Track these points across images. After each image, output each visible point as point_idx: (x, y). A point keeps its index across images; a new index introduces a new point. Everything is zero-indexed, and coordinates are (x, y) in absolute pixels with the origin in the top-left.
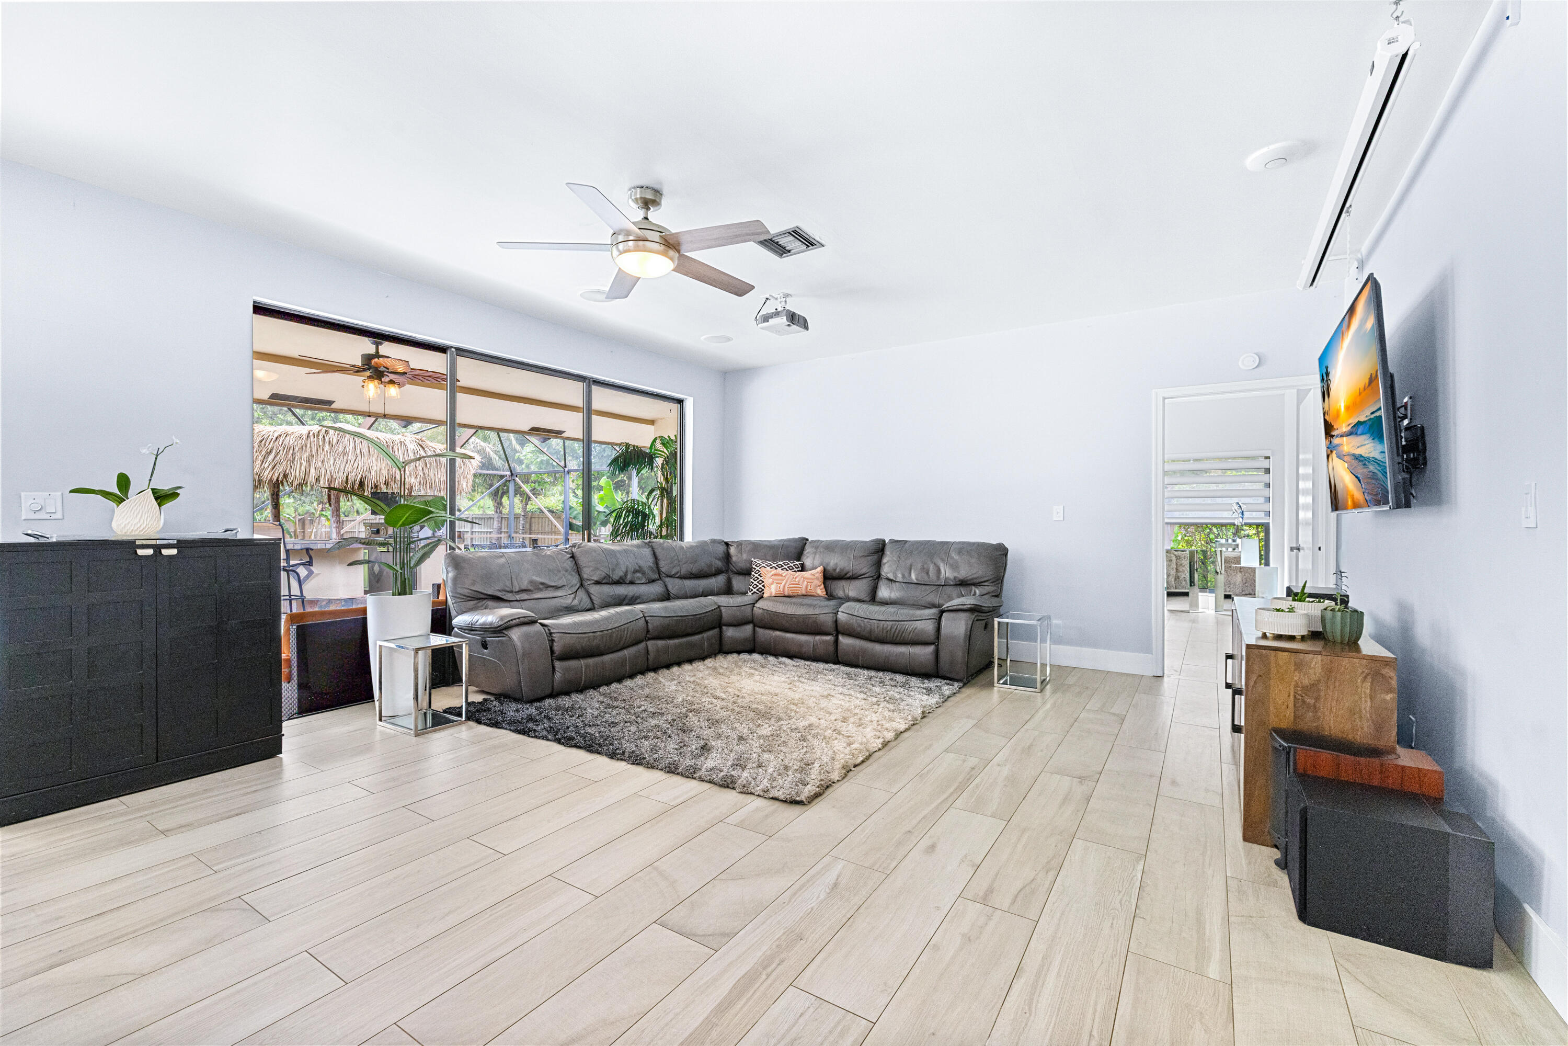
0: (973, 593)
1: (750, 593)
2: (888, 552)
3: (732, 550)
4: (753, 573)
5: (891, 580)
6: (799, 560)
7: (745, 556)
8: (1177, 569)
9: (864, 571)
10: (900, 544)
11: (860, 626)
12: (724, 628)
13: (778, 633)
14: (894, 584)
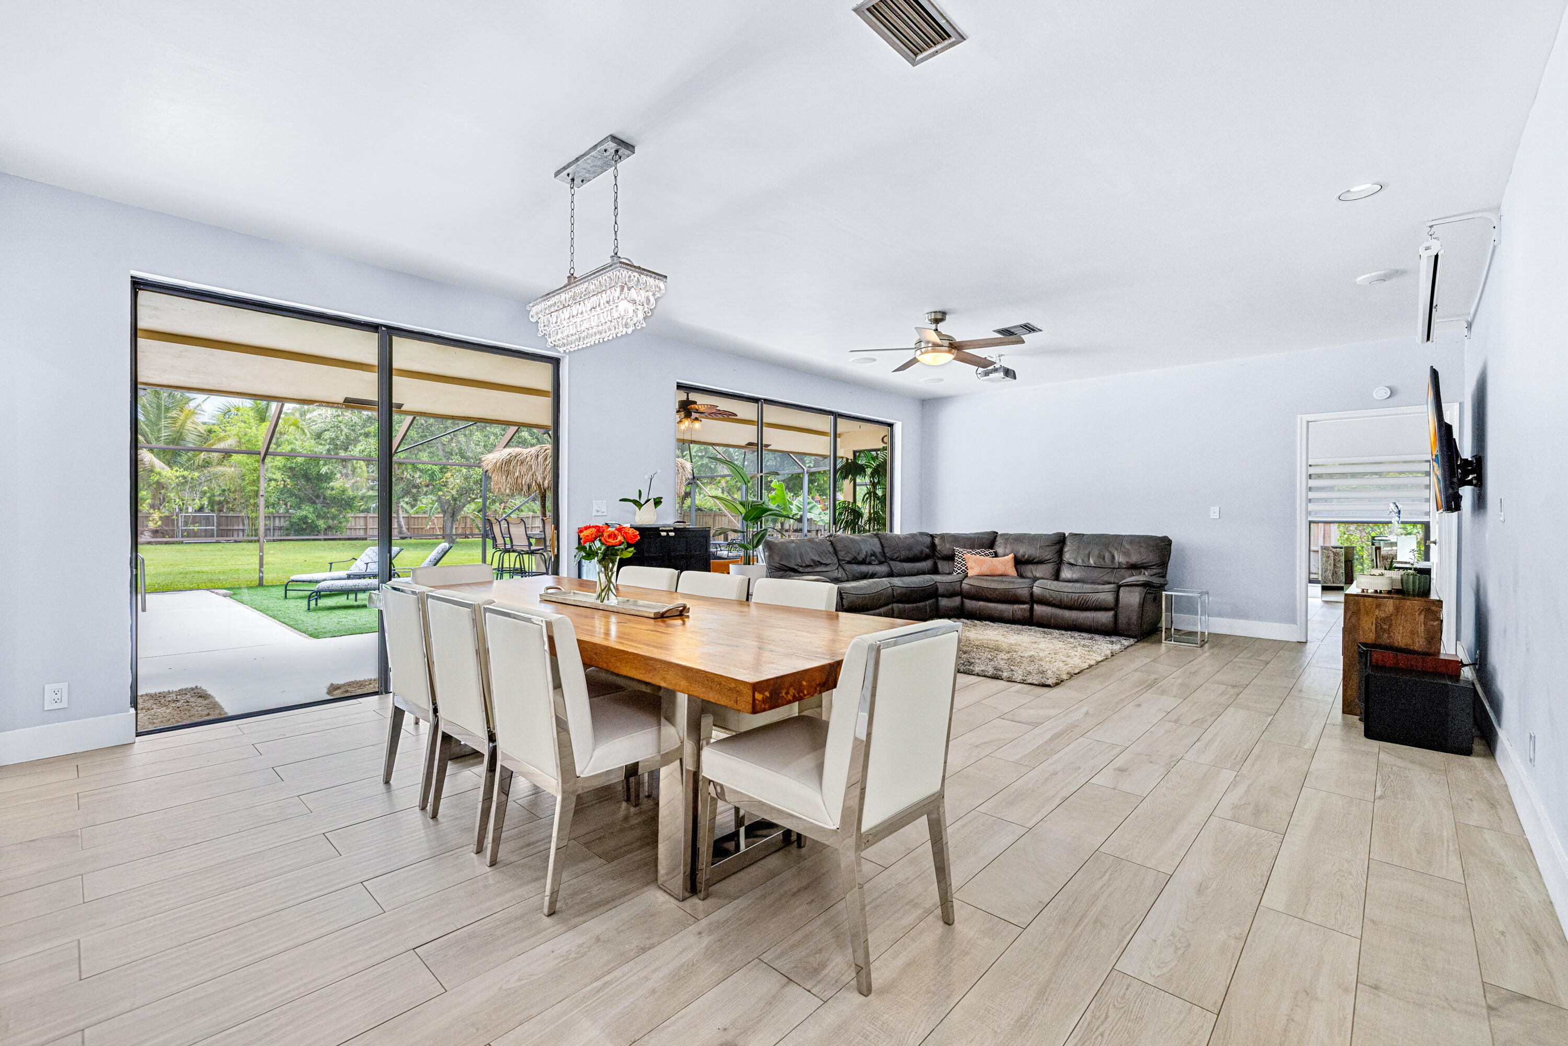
0: (1142, 573)
1: (955, 574)
2: (1068, 543)
3: (937, 541)
4: (956, 558)
5: (1072, 564)
6: (992, 549)
7: (948, 546)
8: (1334, 565)
9: (1048, 558)
10: (1079, 537)
11: (1051, 596)
12: (940, 598)
13: (981, 603)
14: (1075, 567)
